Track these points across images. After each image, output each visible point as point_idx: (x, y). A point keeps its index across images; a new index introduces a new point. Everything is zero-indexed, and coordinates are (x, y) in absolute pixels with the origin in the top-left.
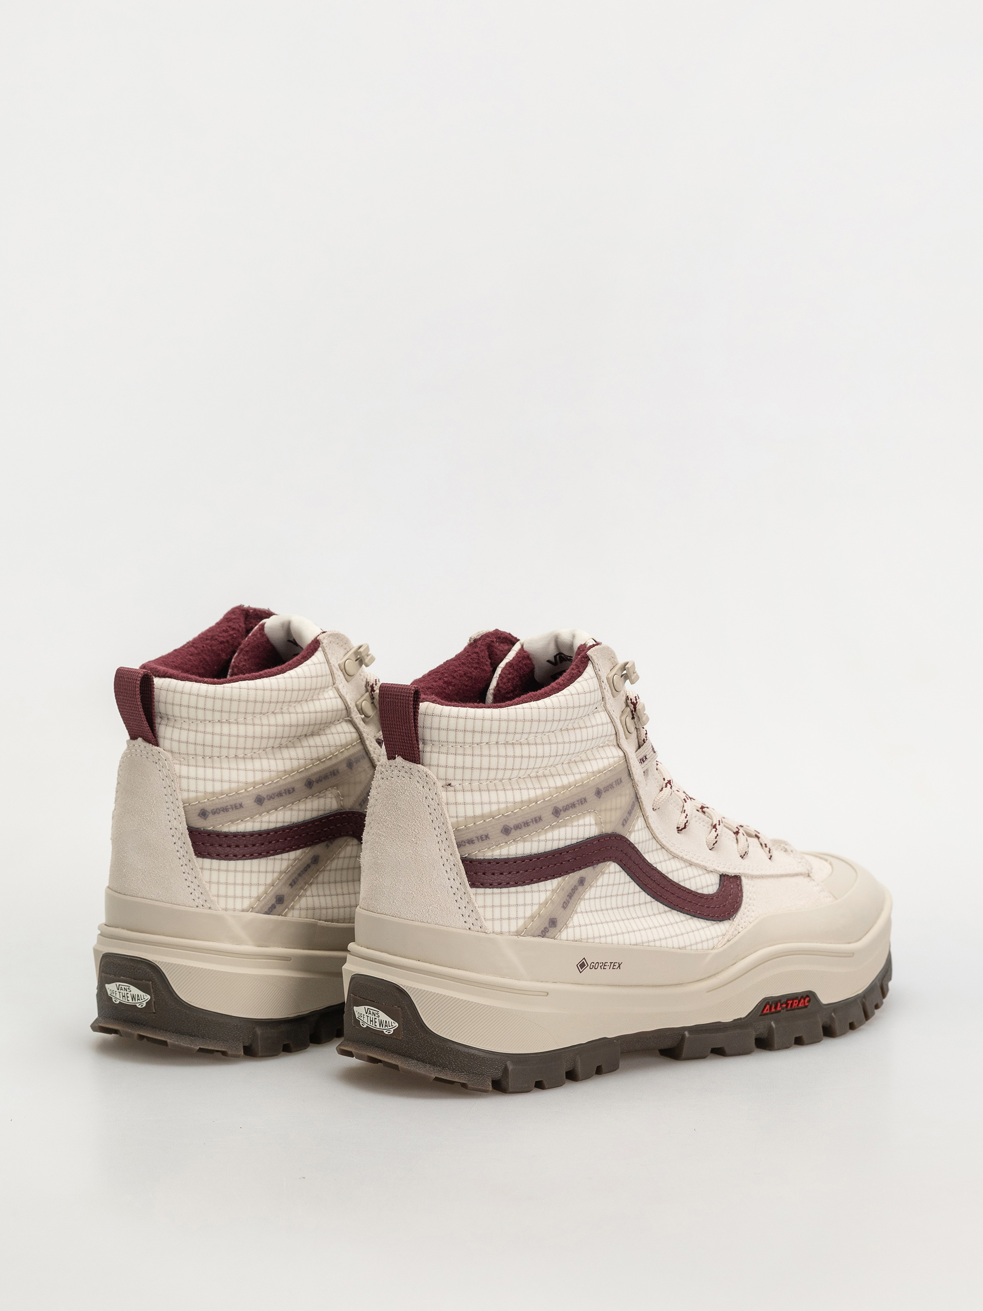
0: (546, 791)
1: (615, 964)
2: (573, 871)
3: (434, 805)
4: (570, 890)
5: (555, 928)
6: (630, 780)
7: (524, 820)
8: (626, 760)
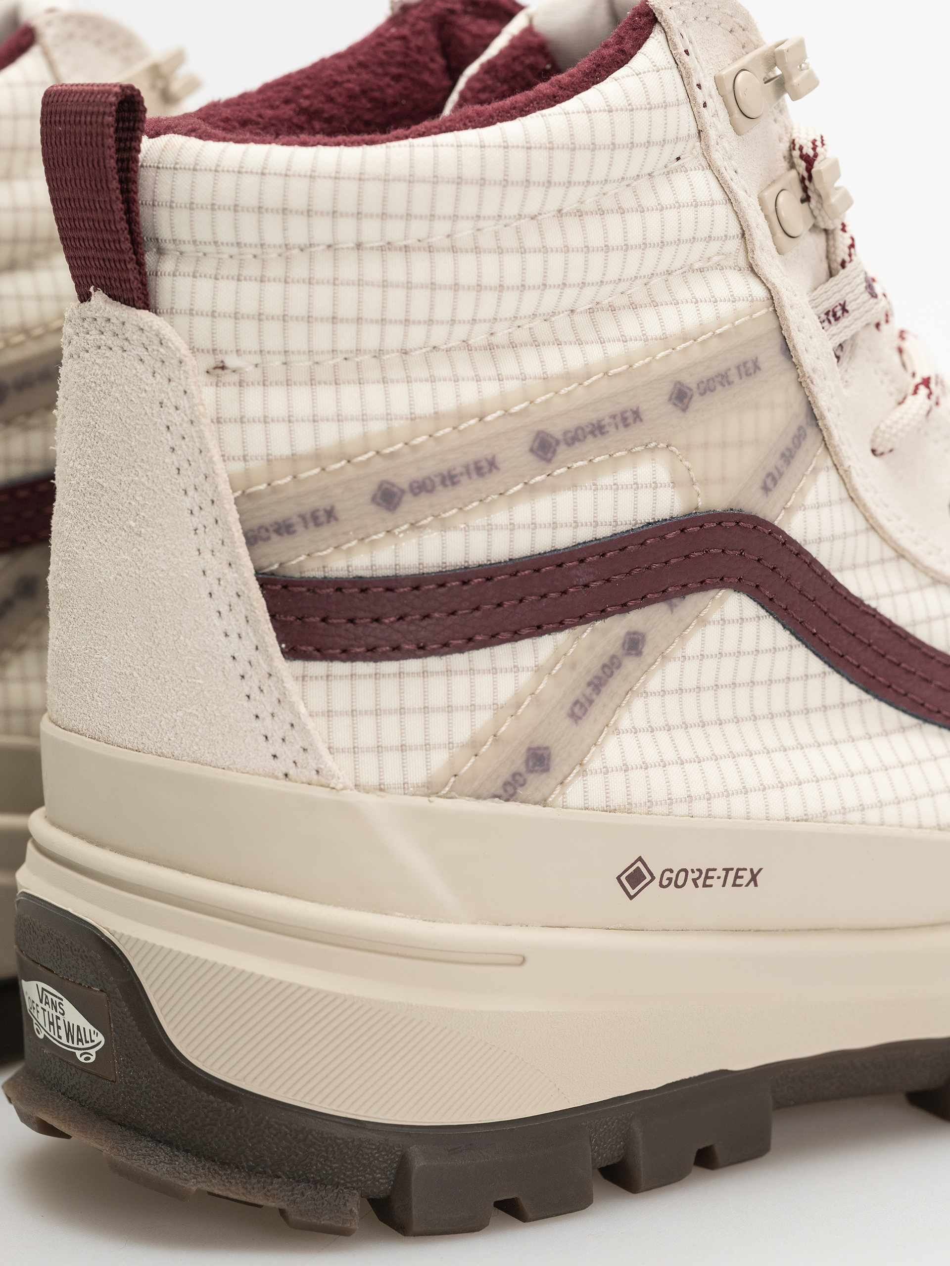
0: (512, 386)
1: (740, 873)
2: (603, 614)
3: (181, 425)
4: (596, 669)
5: (544, 776)
6: (786, 365)
7: (443, 468)
8: (775, 311)
